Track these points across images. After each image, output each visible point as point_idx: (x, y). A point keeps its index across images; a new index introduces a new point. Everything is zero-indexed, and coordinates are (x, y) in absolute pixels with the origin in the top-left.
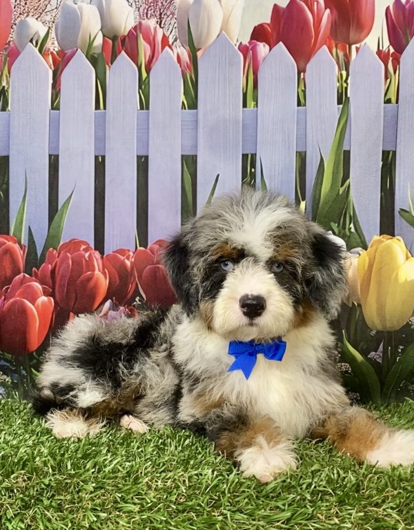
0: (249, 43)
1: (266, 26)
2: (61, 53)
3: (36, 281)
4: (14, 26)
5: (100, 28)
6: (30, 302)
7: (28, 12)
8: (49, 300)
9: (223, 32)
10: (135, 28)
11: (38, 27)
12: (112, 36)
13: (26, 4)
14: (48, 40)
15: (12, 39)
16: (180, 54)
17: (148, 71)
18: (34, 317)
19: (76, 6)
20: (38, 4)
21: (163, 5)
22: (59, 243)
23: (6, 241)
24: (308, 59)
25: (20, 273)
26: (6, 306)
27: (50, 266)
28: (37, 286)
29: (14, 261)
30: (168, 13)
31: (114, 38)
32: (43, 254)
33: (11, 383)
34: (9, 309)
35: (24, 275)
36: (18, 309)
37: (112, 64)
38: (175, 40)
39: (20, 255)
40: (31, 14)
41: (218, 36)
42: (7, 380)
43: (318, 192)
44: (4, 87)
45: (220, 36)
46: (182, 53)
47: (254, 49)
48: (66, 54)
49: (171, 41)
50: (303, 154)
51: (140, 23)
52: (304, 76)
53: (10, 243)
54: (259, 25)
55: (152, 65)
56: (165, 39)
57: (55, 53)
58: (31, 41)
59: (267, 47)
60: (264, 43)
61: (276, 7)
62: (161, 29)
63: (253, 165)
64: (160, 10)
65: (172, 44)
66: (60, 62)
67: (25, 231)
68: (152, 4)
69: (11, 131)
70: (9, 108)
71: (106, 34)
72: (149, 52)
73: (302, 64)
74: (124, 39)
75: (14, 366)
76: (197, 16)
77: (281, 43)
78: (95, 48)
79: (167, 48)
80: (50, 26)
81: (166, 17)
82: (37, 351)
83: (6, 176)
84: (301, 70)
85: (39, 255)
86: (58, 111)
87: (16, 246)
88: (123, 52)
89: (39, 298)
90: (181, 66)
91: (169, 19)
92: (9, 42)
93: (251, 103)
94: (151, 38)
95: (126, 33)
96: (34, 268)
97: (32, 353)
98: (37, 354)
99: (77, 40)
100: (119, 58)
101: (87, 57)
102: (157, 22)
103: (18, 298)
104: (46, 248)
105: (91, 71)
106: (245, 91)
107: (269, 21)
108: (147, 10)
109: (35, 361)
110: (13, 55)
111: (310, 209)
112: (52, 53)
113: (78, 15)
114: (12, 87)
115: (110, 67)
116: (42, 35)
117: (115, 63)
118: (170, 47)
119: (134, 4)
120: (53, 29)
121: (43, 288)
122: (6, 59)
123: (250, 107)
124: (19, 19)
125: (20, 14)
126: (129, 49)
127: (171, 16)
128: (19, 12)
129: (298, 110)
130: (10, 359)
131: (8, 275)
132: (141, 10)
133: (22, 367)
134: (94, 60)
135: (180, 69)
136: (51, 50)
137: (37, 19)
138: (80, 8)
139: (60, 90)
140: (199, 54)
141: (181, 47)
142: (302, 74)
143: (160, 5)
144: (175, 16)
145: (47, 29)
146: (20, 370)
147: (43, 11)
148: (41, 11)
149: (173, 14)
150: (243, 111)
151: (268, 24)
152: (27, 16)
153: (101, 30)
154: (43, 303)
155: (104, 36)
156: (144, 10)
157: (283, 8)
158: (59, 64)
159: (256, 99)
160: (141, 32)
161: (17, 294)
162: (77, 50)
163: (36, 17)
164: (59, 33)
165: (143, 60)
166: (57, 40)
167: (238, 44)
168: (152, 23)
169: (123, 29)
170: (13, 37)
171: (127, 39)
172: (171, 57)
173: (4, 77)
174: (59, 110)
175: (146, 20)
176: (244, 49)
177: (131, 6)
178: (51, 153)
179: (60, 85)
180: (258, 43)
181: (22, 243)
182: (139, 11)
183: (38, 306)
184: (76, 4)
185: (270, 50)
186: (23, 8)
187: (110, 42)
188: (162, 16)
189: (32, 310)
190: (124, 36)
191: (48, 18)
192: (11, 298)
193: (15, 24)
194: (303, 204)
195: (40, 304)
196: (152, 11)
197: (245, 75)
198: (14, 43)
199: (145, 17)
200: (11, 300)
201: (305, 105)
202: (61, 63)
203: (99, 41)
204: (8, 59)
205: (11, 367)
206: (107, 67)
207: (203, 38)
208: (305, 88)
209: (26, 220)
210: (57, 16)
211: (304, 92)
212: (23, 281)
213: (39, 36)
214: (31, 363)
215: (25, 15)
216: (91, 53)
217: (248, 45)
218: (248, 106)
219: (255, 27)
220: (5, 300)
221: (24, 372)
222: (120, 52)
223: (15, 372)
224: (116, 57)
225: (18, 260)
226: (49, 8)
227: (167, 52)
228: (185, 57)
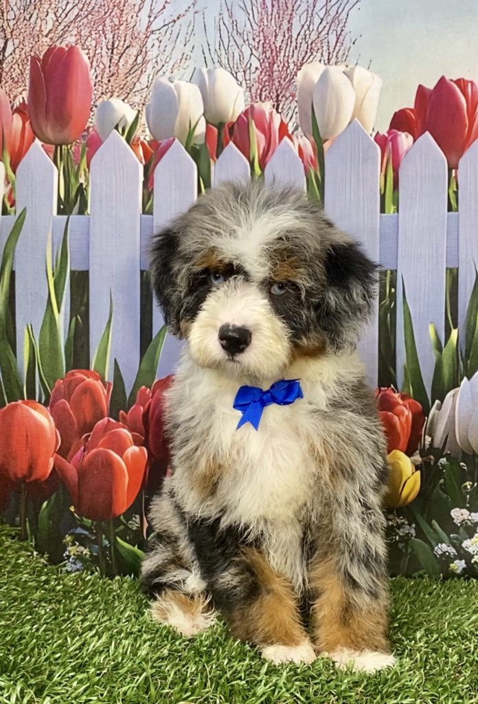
0: (388, 132)
1: (409, 111)
2: (154, 143)
3: (124, 428)
4: (94, 109)
5: (202, 112)
6: (118, 454)
7: (112, 92)
8: (141, 451)
9: (356, 119)
10: (246, 113)
11: (124, 111)
12: (217, 122)
13: (109, 81)
14: (138, 127)
15: (91, 125)
16: (302, 146)
17: (263, 165)
18: (122, 471)
19: (172, 85)
20: (124, 82)
21: (280, 85)
22: (154, 379)
23: (86, 378)
24: (461, 153)
25: (103, 417)
26: (86, 458)
27: (142, 408)
28: (125, 432)
29: (96, 402)
30: (288, 95)
31: (220, 126)
32: (133, 394)
33: (91, 556)
34: (91, 462)
35: (109, 420)
36: (102, 463)
37: (217, 157)
38: (296, 129)
39: (104, 395)
40: (116, 94)
41: (350, 123)
42: (84, 553)
43: (472, 318)
44: (81, 184)
45: (353, 123)
46: (305, 145)
47: (394, 140)
48: (160, 144)
49: (290, 129)
50: (455, 271)
51: (252, 107)
52: (456, 173)
53: (90, 380)
54: (399, 111)
55: (267, 159)
56: (283, 128)
57: (146, 143)
58: (116, 128)
59: (411, 138)
60: (406, 133)
61: (421, 88)
62: (279, 115)
63: (393, 284)
64: (277, 91)
65: (293, 133)
66: (153, 155)
67: (110, 364)
68: (267, 83)
69: (91, 240)
70: (89, 211)
71: (210, 121)
72: (263, 144)
73: (454, 159)
74: (233, 126)
75: (95, 534)
76: (323, 99)
77: (427, 133)
78: (197, 136)
79: (286, 139)
80: (140, 109)
81: (284, 99)
82: (124, 514)
83: (85, 297)
84: (452, 167)
85: (128, 395)
86: (151, 216)
87: (99, 384)
88: (231, 143)
89: (128, 447)
90: (303, 161)
91: (288, 102)
92: (89, 128)
93: (390, 208)
94: (266, 126)
95: (235, 120)
96: (121, 411)
97: (120, 516)
98: (124, 518)
99: (173, 128)
100: (226, 150)
101: (186, 148)
102: (274, 106)
103: (101, 449)
104: (136, 386)
105: (192, 167)
106: (382, 193)
107: (412, 106)
108: (261, 91)
109: (122, 527)
110: (94, 144)
111: (462, 338)
112: (142, 144)
113: (174, 96)
114: (92, 185)
115: (215, 161)
116: (130, 120)
117: (221, 157)
118: (290, 137)
119: (244, 82)
120: (144, 113)
121: (133, 436)
122: (83, 150)
123: (389, 212)
124: (101, 100)
125: (102, 93)
126: (238, 139)
127: (291, 98)
128: (100, 91)
129: (448, 215)
130: (89, 525)
131: (88, 420)
132: (253, 90)
133: (104, 536)
134: (195, 153)
135: (302, 165)
136: (142, 138)
137: (123, 100)
138: (177, 87)
139: (153, 189)
140: (326, 146)
141: (304, 137)
142: (454, 171)
143: (277, 84)
144: (296, 99)
145: (135, 113)
146: (102, 540)
147: (131, 90)
148: (128, 90)
149: (293, 96)
150: (381, 217)
151: (411, 110)
152: (111, 96)
153: (204, 114)
154: (134, 455)
155: (207, 122)
156: (257, 90)
157: (430, 90)
158: (151, 157)
159: (396, 202)
160: (253, 118)
161: (100, 443)
162: (174, 139)
163: (123, 98)
164: (151, 118)
165: (256, 153)
166: (149, 127)
167: (374, 134)
168: (267, 107)
169: (230, 114)
170: (93, 121)
171: (236, 126)
172: (291, 150)
173: (82, 172)
174: (152, 214)
175: (260, 103)
176: (381, 140)
177: (241, 85)
178: (143, 269)
179: (152, 184)
180: (399, 133)
181: (106, 380)
182: (250, 91)
183: (127, 458)
184: (172, 82)
185: (414, 141)
186: (105, 87)
187: (216, 130)
188: (280, 98)
189: (119, 462)
190: (232, 123)
191: (137, 99)
192: (92, 449)
193: (96, 106)
194: (454, 333)
195: (130, 456)
196: (267, 92)
197: (383, 173)
198: (94, 130)
199: (258, 100)
200: (93, 451)
201: (457, 210)
202: (153, 157)
203: (201, 129)
204: (87, 149)
205: (89, 536)
206: (212, 161)
207: (331, 126)
208: (457, 188)
209: (111, 350)
210: (148, 96)
211: (456, 193)
212: (107, 427)
213: (126, 122)
214: (117, 530)
215: (109, 95)
216: (191, 144)
217: (386, 135)
218: (386, 212)
219: (396, 113)
220: (84, 451)
221: (106, 542)
222: (227, 143)
223: (96, 542)
224: (223, 149)
225: (102, 401)
226: (138, 86)
227: (286, 143)
228: (309, 150)
